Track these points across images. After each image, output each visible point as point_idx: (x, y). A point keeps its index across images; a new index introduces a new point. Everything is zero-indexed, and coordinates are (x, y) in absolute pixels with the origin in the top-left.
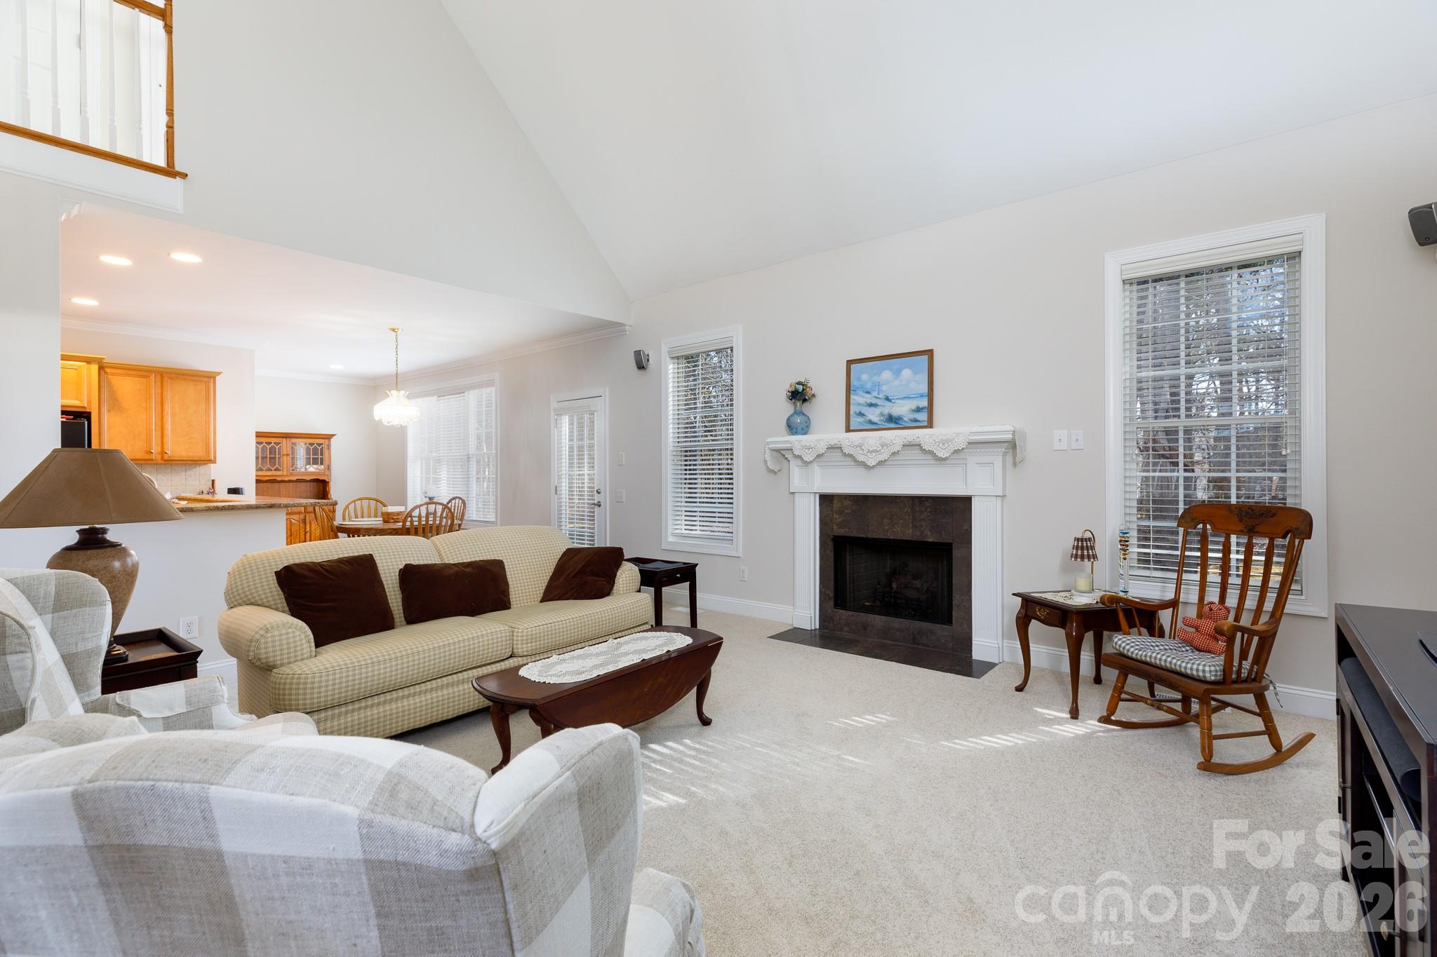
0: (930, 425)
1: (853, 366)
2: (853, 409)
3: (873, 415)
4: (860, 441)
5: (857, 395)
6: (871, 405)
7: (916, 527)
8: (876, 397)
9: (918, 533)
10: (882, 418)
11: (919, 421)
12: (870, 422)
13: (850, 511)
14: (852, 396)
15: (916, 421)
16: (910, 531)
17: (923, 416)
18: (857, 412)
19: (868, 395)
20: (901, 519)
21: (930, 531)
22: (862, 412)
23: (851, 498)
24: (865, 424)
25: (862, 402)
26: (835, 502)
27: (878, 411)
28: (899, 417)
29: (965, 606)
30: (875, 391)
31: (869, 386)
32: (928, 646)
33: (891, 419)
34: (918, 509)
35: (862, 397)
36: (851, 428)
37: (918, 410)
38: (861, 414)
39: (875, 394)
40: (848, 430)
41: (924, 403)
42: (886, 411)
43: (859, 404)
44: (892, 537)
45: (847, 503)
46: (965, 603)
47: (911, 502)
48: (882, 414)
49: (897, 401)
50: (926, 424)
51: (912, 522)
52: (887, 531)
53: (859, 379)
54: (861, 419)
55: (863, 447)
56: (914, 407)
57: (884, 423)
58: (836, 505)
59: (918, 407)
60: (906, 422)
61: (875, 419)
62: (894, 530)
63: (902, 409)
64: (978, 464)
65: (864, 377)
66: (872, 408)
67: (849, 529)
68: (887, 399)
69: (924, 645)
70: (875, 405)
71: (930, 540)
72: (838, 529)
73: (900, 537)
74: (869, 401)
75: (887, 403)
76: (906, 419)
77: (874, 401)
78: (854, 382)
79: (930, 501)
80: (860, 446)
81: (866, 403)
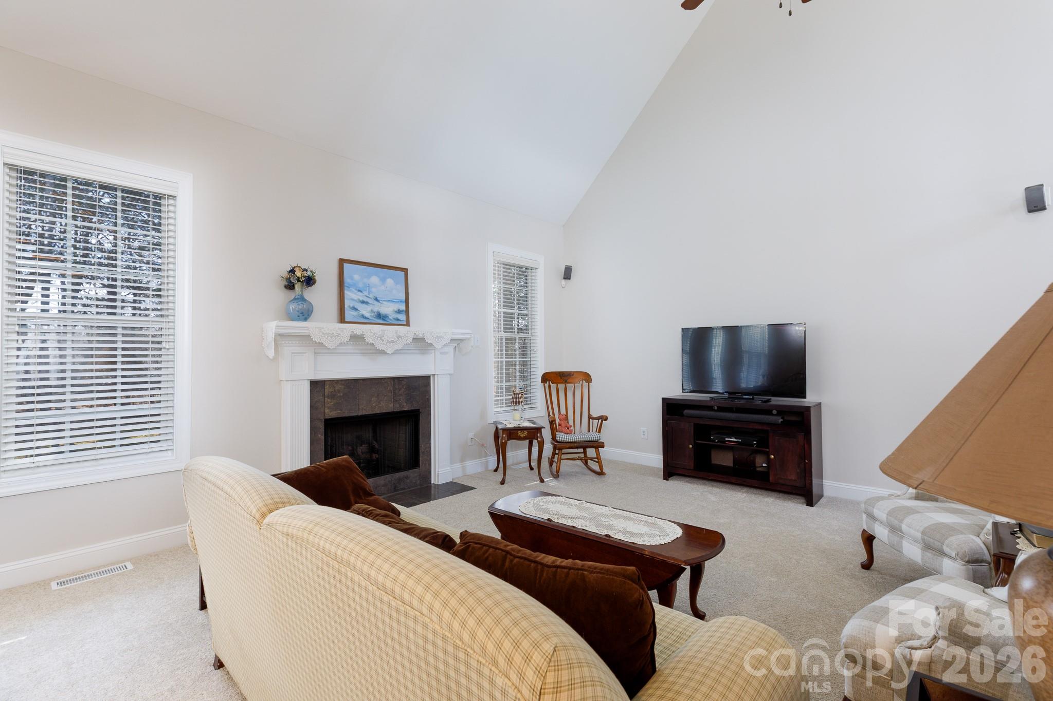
0: (408, 324)
1: (346, 265)
2: (347, 303)
3: (365, 311)
4: (380, 333)
5: (350, 291)
6: (363, 302)
7: (396, 401)
8: (366, 296)
9: (398, 406)
10: (372, 314)
11: (400, 320)
12: (363, 316)
13: (342, 394)
14: (346, 292)
15: (398, 320)
16: (392, 405)
17: (402, 317)
18: (351, 306)
19: (359, 293)
20: (385, 396)
21: (406, 402)
22: (356, 307)
23: (343, 382)
24: (358, 318)
25: (356, 299)
26: (327, 387)
27: (369, 308)
28: (386, 315)
29: (427, 451)
30: (366, 291)
31: (361, 285)
32: (404, 489)
33: (379, 316)
34: (397, 387)
35: (356, 294)
36: (346, 320)
37: (399, 312)
38: (355, 309)
39: (366, 293)
40: (342, 320)
41: (403, 307)
42: (376, 309)
43: (353, 300)
44: (378, 412)
45: (338, 387)
46: (427, 449)
47: (392, 381)
48: (372, 311)
49: (384, 302)
50: (405, 323)
51: (394, 397)
52: (375, 407)
53: (352, 278)
54: (355, 313)
55: (383, 338)
56: (396, 309)
57: (373, 319)
58: (327, 390)
59: (399, 310)
60: (390, 319)
61: (367, 315)
62: (381, 405)
63: (388, 309)
64: (441, 353)
65: (356, 277)
66: (364, 305)
67: (341, 410)
68: (376, 299)
69: (402, 489)
70: (367, 303)
71: (406, 409)
72: (331, 412)
73: (385, 410)
74: (361, 299)
75: (376, 302)
76: (390, 318)
77: (366, 299)
78: (347, 280)
79: (405, 380)
80: (381, 337)
81: (359, 300)
